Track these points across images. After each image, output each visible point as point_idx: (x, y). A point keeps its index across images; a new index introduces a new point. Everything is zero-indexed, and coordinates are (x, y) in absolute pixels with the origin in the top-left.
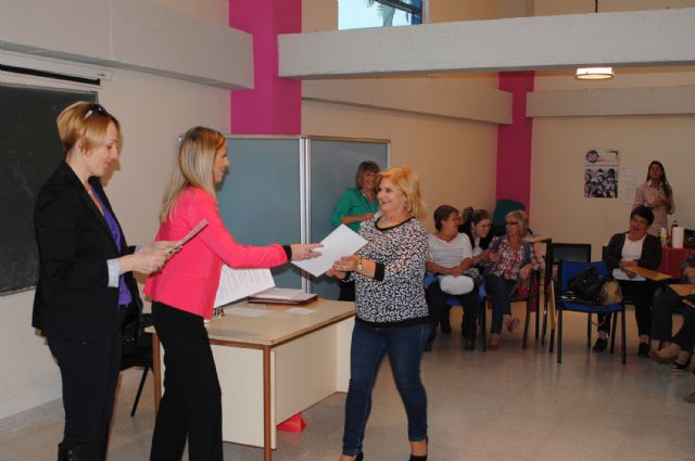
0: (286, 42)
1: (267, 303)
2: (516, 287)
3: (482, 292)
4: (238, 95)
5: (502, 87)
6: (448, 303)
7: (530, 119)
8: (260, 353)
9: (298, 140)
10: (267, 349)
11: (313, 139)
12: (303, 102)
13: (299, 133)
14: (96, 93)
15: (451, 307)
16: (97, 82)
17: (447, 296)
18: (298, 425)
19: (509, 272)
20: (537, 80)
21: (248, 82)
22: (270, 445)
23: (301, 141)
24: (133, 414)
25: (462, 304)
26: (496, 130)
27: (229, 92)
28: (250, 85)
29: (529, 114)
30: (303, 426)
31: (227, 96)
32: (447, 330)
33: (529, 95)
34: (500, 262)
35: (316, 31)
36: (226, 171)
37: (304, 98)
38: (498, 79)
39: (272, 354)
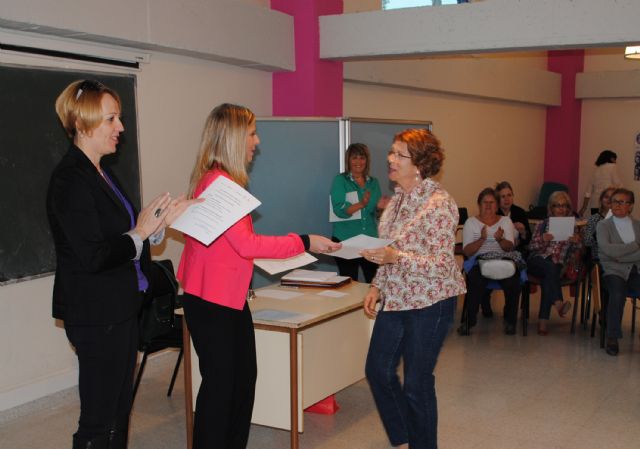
0: (327, 23)
1: (299, 286)
2: (563, 270)
3: (524, 276)
4: (280, 77)
5: (551, 68)
6: (489, 287)
7: (580, 101)
8: (287, 336)
9: (338, 122)
10: (293, 333)
11: (354, 121)
12: (345, 84)
13: (341, 115)
14: (135, 76)
15: (491, 291)
16: (136, 65)
17: (488, 280)
18: (330, 407)
19: (557, 256)
20: (588, 59)
21: (289, 64)
22: (297, 428)
23: (341, 123)
24: (169, 394)
25: (503, 288)
26: (544, 112)
27: (270, 75)
28: (292, 68)
29: (578, 95)
30: (336, 408)
31: (268, 79)
32: (488, 313)
33: (579, 76)
34: (549, 246)
35: (357, 12)
36: (256, 152)
37: (346, 80)
38: (546, 58)
39: (299, 337)
